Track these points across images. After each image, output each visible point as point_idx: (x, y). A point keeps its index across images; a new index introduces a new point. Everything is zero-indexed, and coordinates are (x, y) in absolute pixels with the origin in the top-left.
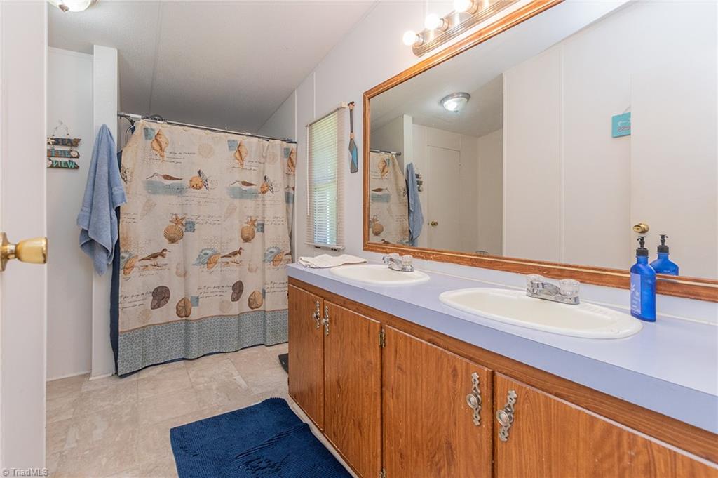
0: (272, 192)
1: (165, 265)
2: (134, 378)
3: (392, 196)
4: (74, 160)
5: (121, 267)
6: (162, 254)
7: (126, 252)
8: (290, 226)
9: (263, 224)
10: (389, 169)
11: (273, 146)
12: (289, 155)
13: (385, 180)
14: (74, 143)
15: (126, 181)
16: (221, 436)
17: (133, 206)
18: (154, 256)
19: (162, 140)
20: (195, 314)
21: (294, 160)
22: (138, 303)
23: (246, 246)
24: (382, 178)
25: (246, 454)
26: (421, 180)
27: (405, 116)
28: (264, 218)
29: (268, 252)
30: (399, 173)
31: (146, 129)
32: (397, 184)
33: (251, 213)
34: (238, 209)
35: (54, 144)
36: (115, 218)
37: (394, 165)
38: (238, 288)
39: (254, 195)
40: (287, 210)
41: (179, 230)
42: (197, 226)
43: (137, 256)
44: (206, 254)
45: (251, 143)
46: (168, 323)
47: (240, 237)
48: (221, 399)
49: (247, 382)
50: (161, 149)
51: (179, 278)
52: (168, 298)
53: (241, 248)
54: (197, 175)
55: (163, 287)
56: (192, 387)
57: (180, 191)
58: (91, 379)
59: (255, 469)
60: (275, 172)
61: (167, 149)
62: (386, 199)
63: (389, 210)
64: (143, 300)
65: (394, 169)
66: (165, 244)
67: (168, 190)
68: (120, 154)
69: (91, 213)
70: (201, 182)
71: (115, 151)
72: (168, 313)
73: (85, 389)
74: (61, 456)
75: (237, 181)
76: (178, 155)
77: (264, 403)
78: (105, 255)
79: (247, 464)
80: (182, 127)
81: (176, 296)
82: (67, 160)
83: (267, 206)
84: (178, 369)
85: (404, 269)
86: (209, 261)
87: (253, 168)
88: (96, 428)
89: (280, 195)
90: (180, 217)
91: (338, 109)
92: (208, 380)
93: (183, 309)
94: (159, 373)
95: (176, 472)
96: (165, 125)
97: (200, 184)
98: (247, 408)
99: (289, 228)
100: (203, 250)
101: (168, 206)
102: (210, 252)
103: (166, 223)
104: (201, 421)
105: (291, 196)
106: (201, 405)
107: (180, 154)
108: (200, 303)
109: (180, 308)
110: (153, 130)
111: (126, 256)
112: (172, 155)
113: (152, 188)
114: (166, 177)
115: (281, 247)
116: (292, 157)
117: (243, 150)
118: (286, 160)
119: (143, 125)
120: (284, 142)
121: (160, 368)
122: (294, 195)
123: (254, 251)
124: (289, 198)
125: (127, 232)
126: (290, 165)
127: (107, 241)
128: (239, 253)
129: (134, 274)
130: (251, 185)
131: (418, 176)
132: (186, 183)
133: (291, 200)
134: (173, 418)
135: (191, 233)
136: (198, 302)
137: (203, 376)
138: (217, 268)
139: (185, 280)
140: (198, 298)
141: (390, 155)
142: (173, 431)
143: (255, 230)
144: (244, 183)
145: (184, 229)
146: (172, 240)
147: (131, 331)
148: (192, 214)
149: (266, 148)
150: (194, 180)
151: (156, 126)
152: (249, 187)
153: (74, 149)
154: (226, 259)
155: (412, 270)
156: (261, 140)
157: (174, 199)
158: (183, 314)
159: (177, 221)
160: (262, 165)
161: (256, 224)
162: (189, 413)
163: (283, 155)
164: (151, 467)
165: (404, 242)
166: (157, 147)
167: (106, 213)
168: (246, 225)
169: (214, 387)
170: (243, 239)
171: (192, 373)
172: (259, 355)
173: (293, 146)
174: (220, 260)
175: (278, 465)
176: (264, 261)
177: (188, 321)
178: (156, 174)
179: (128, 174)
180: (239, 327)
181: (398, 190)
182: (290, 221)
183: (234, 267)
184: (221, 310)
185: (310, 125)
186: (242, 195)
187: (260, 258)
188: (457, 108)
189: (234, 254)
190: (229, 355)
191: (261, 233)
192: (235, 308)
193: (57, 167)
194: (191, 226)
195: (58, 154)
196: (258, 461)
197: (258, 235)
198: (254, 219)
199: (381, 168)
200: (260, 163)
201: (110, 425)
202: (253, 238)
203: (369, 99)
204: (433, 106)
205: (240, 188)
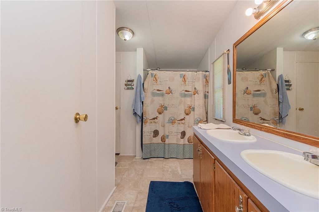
0: (198, 94)
1: (157, 122)
2: (147, 160)
3: (268, 94)
4: (132, 86)
5: (143, 122)
6: (156, 118)
7: (145, 117)
8: (207, 109)
9: (194, 108)
10: (266, 79)
11: (198, 74)
12: (206, 77)
13: (262, 85)
14: (132, 81)
15: (145, 93)
16: (165, 190)
17: (147, 101)
18: (154, 119)
19: (157, 77)
20: (167, 141)
21: (208, 80)
22: (149, 135)
23: (187, 117)
24: (260, 85)
25: (171, 199)
26: (290, 84)
27: (277, 48)
28: (194, 105)
29: (196, 120)
30: (273, 81)
31: (152, 74)
32: (271, 87)
33: (189, 103)
34: (183, 102)
35: (128, 82)
36: (142, 105)
37: (269, 76)
38: (183, 134)
39: (191, 96)
40: (205, 102)
41: (162, 110)
42: (168, 108)
43: (148, 119)
44: (171, 119)
45: (189, 74)
46: (158, 143)
47: (184, 113)
48: (170, 176)
49: (182, 172)
50: (156, 80)
51: (162, 128)
52: (158, 134)
53: (184, 118)
54: (168, 89)
55: (156, 130)
56: (163, 168)
57: (162, 95)
58: (136, 157)
59: (172, 206)
60: (199, 86)
61: (158, 80)
62: (264, 95)
63: (265, 102)
64: (150, 134)
65: (269, 79)
66: (157, 115)
67: (159, 95)
68: (143, 84)
69: (135, 103)
70: (170, 91)
71: (142, 83)
72: (158, 140)
73: (134, 160)
74: (122, 179)
75: (183, 90)
76: (162, 82)
77: (185, 182)
78: (139, 117)
79: (170, 203)
80: (163, 71)
81: (161, 134)
82: (131, 87)
83: (196, 100)
84: (161, 161)
85: (245, 134)
86: (172, 122)
87: (190, 84)
88: (132, 173)
89: (201, 95)
90: (162, 105)
91: (223, 54)
92: (168, 167)
93: (163, 139)
94: (154, 161)
95: (147, 196)
96: (158, 71)
97: (169, 92)
98: (178, 182)
99: (206, 110)
100: (170, 118)
101: (159, 101)
102: (173, 118)
103: (158, 107)
104: (161, 182)
105: (207, 95)
106: (163, 176)
107: (163, 81)
108: (169, 138)
109: (162, 139)
110: (154, 74)
111: (145, 118)
112: (160, 82)
113: (154, 94)
114: (158, 90)
115: (201, 118)
116: (207, 78)
117: (185, 77)
118: (205, 80)
119: (151, 72)
120: (204, 72)
121: (155, 159)
122: (208, 95)
123: (190, 119)
124: (206, 97)
125: (145, 110)
126: (206, 82)
127: (139, 113)
128: (184, 119)
129: (148, 124)
130: (189, 91)
131: (286, 81)
132: (165, 92)
133: (207, 98)
134: (153, 178)
135: (166, 111)
136: (168, 137)
137: (167, 166)
138: (176, 125)
139: (164, 128)
140: (168, 136)
141: (267, 71)
142: (151, 182)
143: (191, 110)
144: (186, 91)
145: (164, 109)
146: (160, 113)
147: (146, 144)
148: (166, 103)
149: (195, 76)
150: (167, 91)
151: (155, 72)
152: (188, 92)
153: (132, 83)
154: (179, 122)
155: (249, 135)
156: (193, 72)
157: (161, 98)
158: (163, 141)
159: (162, 106)
160: (194, 83)
161: (191, 108)
162: (159, 177)
163: (203, 78)
164: (141, 192)
165: (276, 119)
166: (155, 80)
167: (139, 104)
168: (187, 108)
169: (169, 171)
170: (186, 114)
171: (164, 163)
172: (190, 163)
173: (207, 73)
174: (177, 122)
175: (180, 209)
176: (194, 124)
177: (165, 144)
178: (154, 90)
179: (146, 90)
180: (184, 150)
181: (272, 91)
182: (207, 107)
183: (182, 125)
184: (177, 141)
185: (213, 63)
186: (185, 96)
187: (193, 122)
188: (315, 36)
189: (182, 120)
190: (179, 160)
191: (193, 112)
192: (182, 142)
193: (128, 89)
194: (166, 108)
195: (129, 85)
196: (174, 204)
197: (192, 112)
198: (190, 106)
199: (260, 79)
200: (193, 82)
201: (135, 174)
202: (190, 113)
203: (236, 47)
204: (297, 39)
205: (184, 93)
